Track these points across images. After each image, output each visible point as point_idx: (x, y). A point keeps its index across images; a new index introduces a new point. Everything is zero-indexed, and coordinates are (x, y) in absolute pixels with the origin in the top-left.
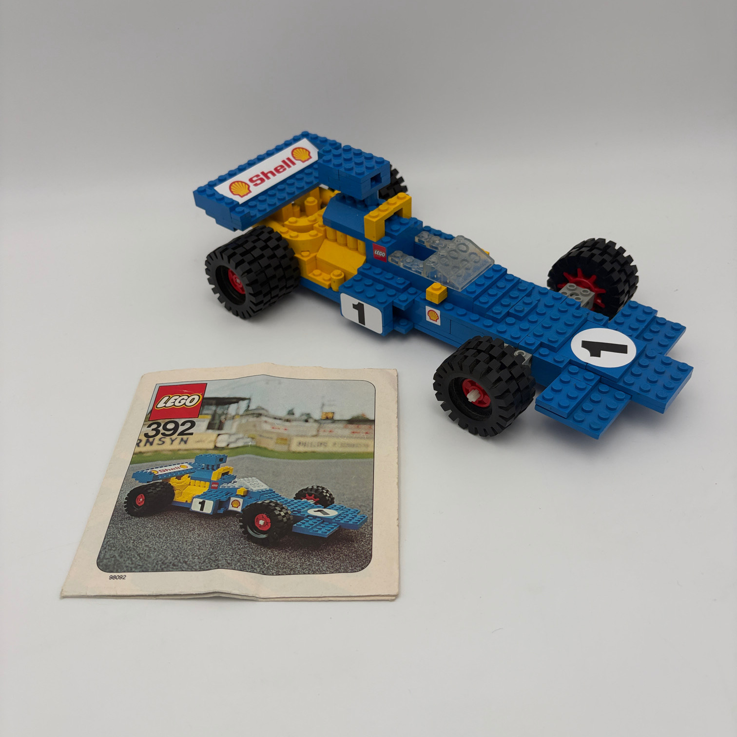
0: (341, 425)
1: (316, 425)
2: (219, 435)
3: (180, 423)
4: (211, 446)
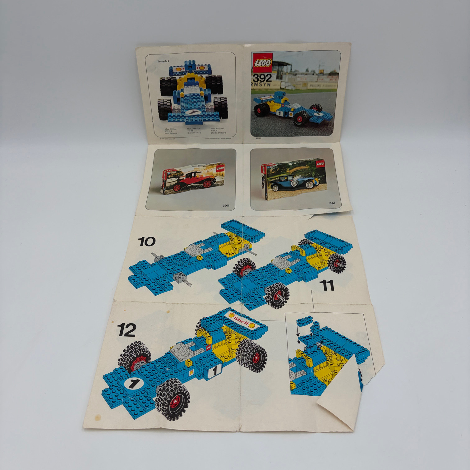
0: (326, 76)
1: (317, 76)
2: (281, 82)
3: (266, 75)
4: (279, 88)
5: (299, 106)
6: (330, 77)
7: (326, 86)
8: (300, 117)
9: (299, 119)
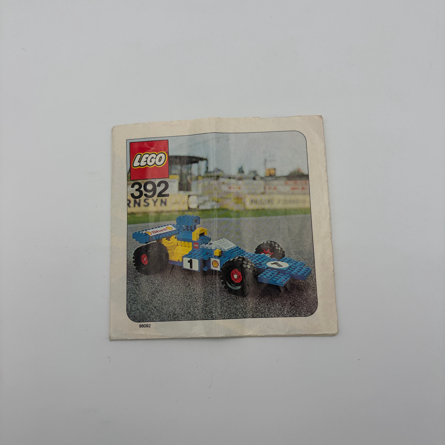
0: (282, 182)
1: (262, 183)
2: (189, 196)
3: (156, 184)
4: (186, 208)
5: (232, 245)
6: (291, 182)
7: (285, 202)
8: (237, 270)
9: (236, 276)
